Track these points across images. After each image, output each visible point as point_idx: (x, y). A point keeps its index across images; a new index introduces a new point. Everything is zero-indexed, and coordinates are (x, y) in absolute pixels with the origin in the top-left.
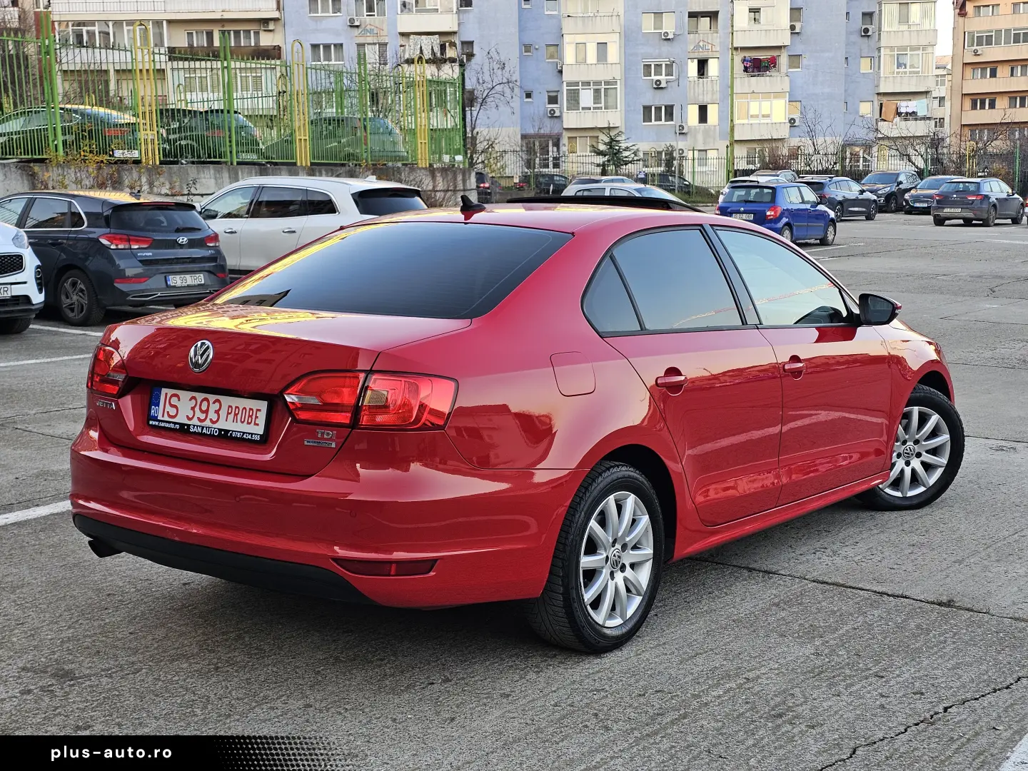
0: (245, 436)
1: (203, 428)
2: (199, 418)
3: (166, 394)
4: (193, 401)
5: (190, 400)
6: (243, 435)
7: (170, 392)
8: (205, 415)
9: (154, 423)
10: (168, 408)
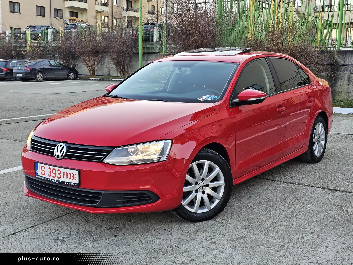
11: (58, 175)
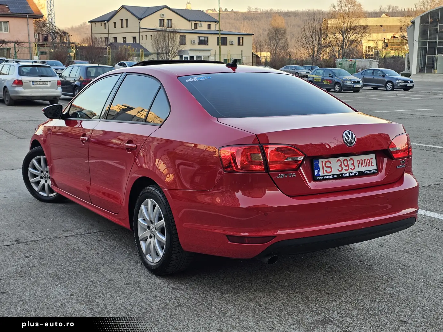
0: (370, 172)
1: (350, 173)
2: (345, 169)
3: (322, 162)
4: (339, 162)
5: (337, 161)
6: (369, 172)
7: (324, 161)
8: (347, 167)
9: (320, 178)
10: (325, 169)
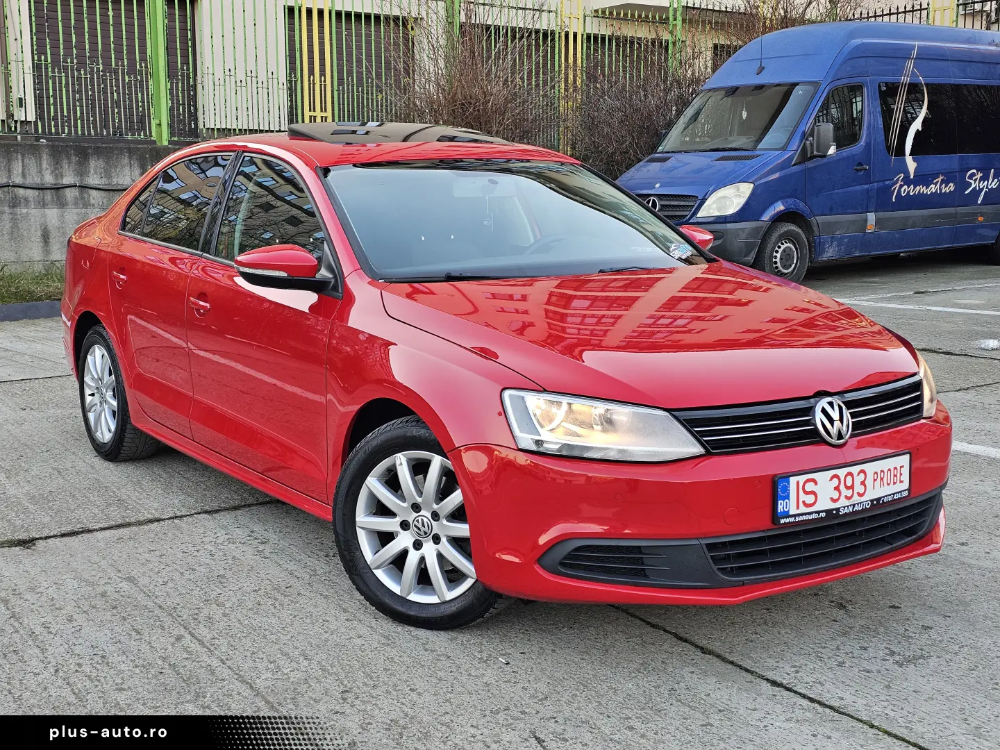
11: (859, 488)
